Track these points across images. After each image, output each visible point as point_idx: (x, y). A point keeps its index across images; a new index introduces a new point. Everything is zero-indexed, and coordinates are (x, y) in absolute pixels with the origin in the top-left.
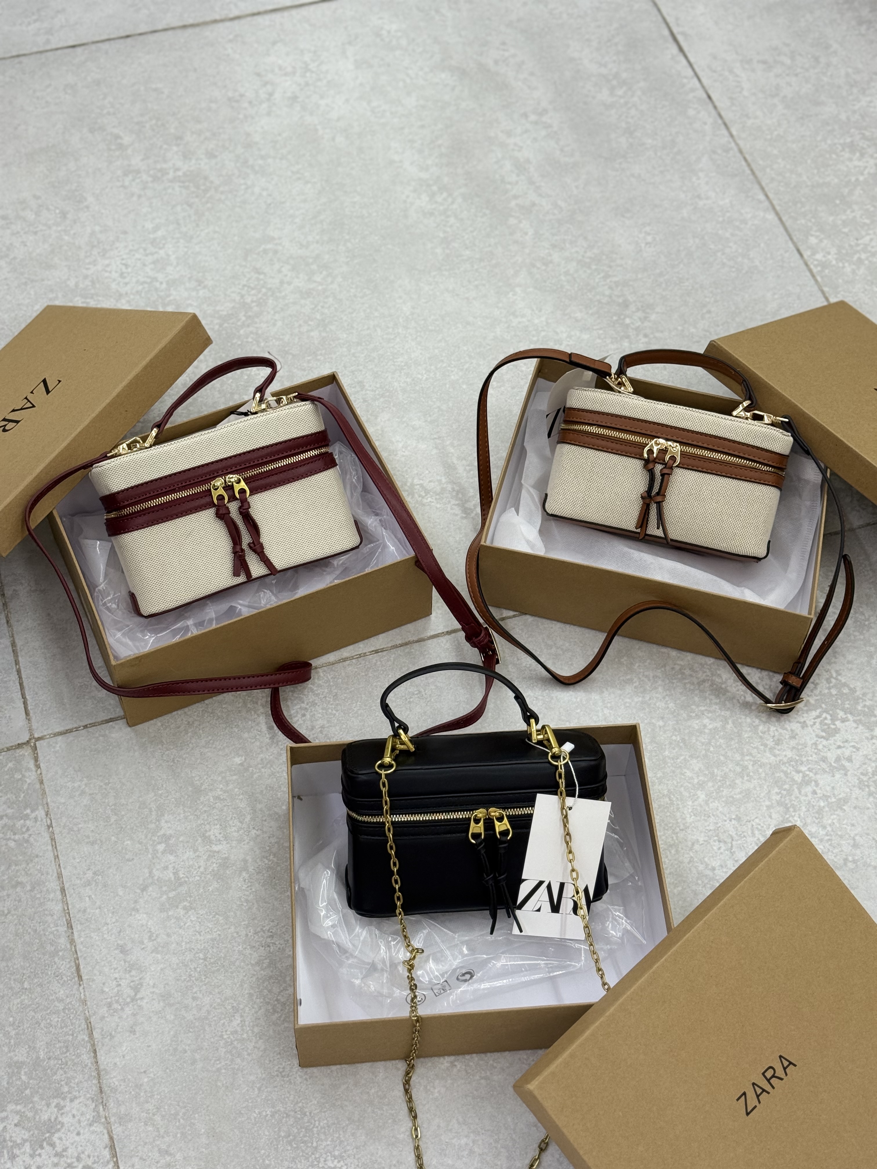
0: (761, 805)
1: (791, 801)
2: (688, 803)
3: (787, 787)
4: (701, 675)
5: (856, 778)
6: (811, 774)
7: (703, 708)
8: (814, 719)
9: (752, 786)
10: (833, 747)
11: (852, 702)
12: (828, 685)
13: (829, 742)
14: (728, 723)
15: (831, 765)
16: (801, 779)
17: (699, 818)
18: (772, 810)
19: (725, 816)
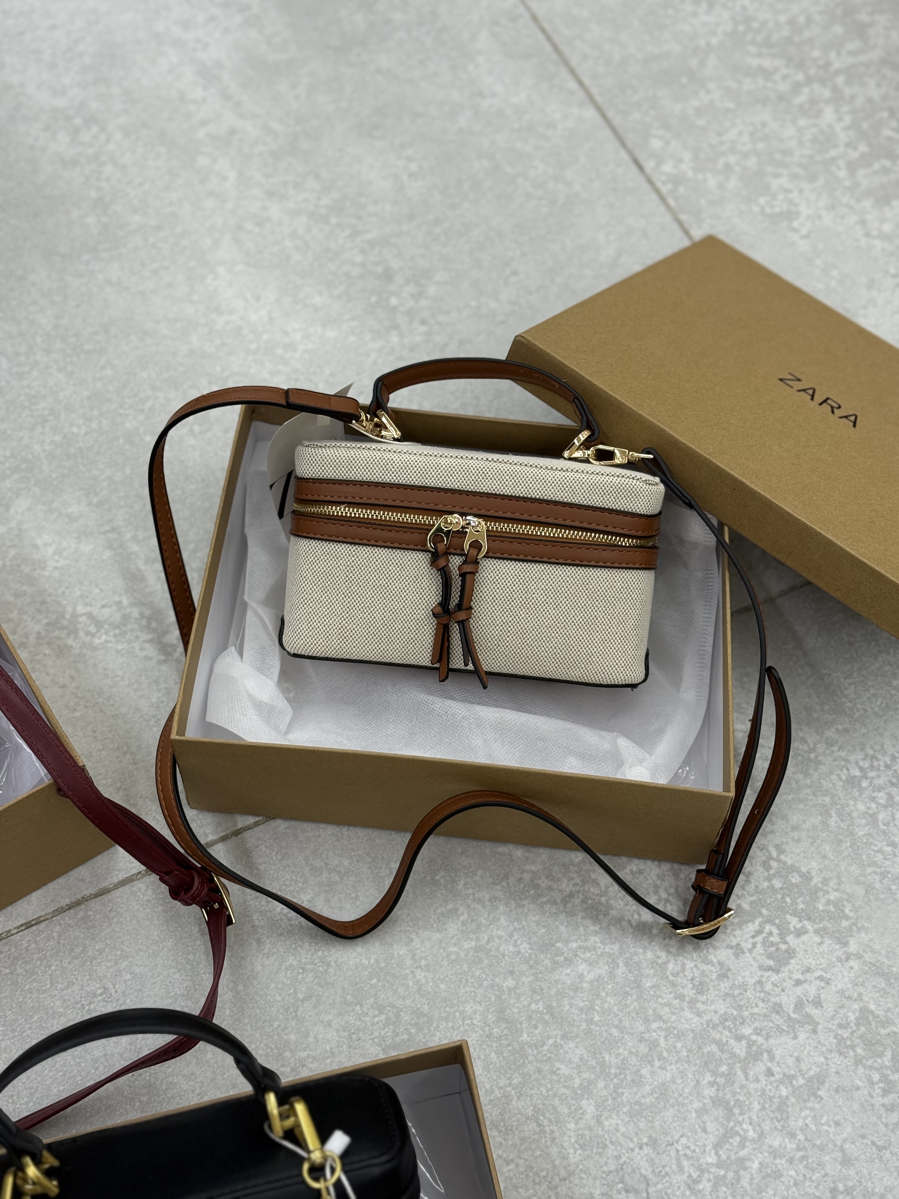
0: (688, 1111)
1: (734, 1093)
2: (569, 1126)
3: (724, 1068)
4: (566, 886)
5: (832, 1035)
6: (760, 1040)
7: (574, 945)
8: (753, 937)
9: (669, 1076)
10: (788, 984)
11: (808, 898)
12: (766, 874)
13: (780, 975)
14: (618, 965)
15: (790, 1018)
16: (744, 1050)
17: (588, 1152)
18: (705, 1118)
19: (632, 1141)
